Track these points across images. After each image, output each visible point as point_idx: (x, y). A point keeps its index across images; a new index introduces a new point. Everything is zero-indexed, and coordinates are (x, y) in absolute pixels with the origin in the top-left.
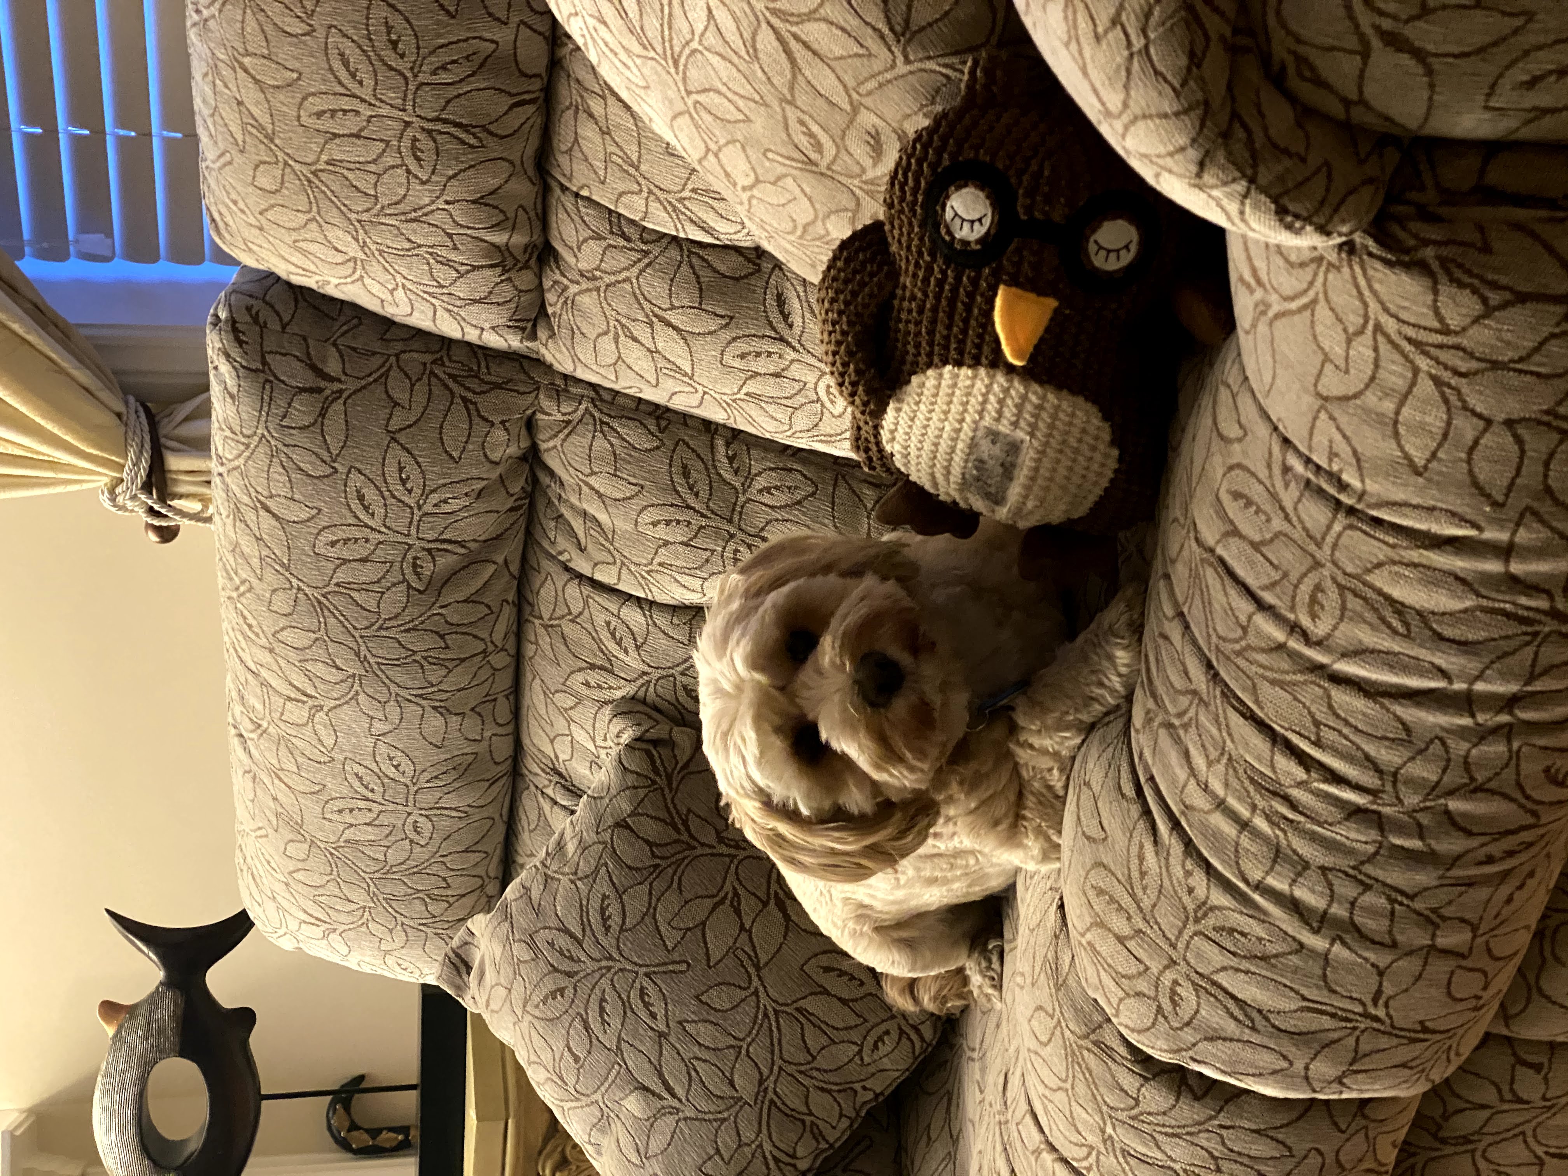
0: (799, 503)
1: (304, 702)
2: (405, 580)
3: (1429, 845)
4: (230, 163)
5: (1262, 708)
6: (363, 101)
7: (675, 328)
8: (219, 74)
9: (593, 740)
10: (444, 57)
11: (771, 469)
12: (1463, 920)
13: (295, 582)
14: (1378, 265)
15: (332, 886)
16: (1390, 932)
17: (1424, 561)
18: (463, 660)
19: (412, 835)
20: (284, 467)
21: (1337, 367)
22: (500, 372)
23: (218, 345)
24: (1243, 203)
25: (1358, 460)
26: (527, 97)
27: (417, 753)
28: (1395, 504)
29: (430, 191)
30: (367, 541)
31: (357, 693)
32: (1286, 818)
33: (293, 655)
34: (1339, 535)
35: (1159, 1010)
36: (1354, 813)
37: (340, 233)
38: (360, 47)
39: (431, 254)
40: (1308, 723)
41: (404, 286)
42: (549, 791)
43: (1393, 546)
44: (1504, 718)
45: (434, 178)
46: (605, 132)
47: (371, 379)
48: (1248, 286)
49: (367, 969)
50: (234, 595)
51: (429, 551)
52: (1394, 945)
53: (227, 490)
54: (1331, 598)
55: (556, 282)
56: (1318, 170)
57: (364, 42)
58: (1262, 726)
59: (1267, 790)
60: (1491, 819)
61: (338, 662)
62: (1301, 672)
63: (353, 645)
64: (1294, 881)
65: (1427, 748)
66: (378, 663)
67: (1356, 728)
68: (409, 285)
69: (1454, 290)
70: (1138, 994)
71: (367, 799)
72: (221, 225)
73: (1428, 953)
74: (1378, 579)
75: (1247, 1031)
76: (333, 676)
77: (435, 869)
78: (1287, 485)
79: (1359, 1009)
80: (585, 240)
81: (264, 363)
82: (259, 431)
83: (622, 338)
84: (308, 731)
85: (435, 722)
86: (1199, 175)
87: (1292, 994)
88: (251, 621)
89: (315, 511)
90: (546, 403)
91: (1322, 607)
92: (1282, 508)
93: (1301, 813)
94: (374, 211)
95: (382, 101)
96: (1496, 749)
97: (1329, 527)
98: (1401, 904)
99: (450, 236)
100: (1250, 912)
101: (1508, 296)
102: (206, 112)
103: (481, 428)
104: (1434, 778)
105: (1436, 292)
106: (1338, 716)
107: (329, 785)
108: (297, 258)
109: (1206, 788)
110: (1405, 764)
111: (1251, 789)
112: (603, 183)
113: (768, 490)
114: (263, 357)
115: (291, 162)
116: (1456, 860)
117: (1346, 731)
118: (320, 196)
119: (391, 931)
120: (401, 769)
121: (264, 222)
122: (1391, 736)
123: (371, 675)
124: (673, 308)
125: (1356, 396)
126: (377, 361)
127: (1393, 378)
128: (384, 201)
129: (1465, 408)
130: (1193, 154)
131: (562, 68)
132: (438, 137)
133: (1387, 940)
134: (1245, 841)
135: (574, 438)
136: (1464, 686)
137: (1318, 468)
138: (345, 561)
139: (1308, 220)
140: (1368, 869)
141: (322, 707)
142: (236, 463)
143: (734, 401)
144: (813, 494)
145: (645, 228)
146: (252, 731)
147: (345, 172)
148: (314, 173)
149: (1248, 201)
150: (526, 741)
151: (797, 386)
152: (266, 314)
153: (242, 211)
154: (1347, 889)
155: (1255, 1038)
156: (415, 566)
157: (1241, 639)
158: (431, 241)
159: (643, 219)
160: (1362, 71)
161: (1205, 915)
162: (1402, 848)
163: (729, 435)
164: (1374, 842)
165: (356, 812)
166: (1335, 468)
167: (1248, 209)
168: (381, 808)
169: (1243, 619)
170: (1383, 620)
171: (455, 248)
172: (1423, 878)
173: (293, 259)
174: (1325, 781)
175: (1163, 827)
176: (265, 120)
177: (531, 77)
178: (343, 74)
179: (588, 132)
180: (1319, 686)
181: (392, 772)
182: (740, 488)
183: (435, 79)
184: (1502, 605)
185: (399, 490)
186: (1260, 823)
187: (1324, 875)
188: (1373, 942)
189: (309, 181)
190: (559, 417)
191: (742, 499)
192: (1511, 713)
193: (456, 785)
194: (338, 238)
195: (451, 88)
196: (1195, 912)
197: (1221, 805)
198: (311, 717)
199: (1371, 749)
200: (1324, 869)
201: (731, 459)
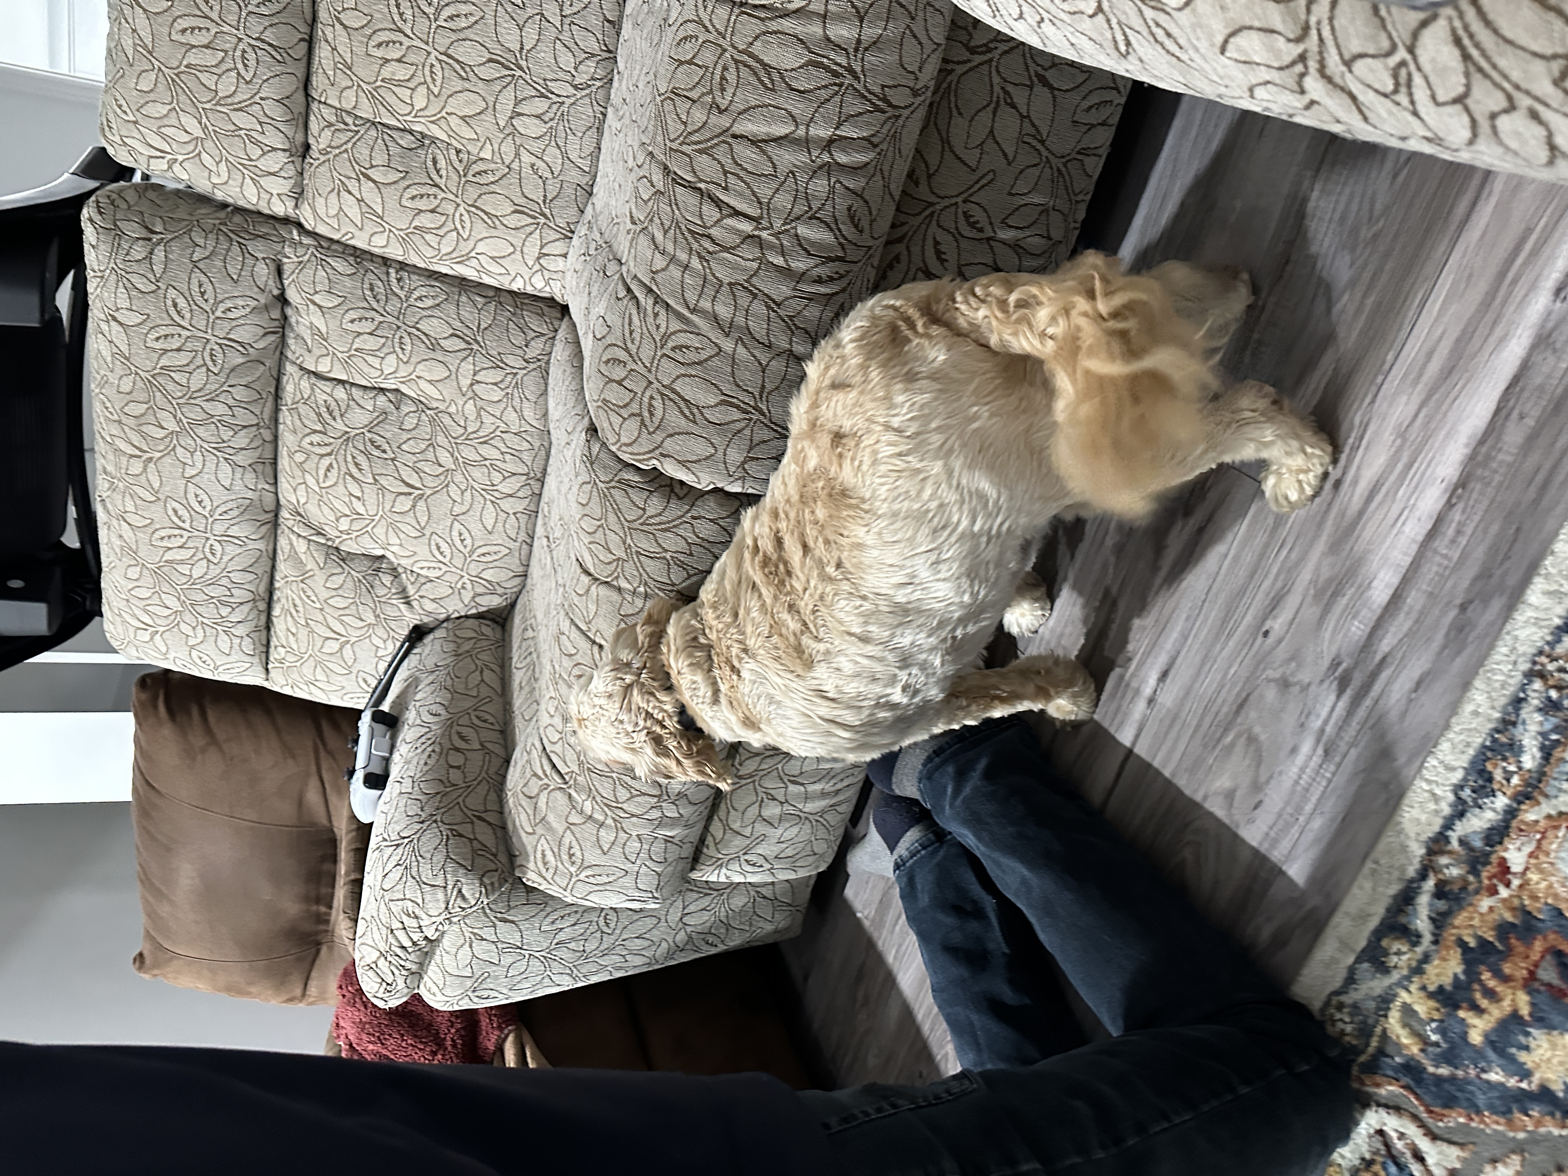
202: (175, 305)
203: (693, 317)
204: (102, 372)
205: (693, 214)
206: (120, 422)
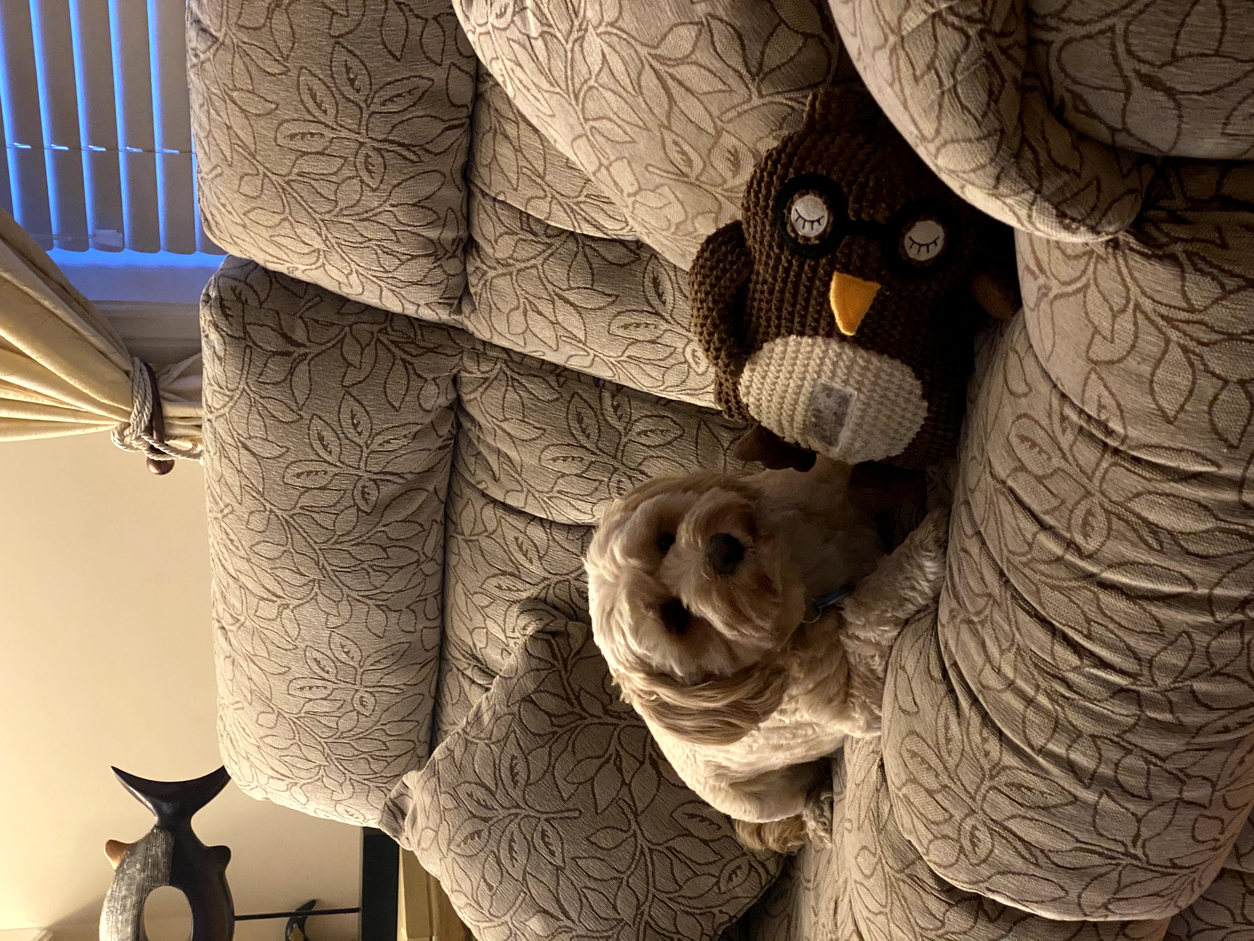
0: (670, 443)
1: (274, 602)
2: (355, 504)
3: (1178, 718)
4: (220, 175)
5: (1044, 608)
6: (327, 126)
7: (572, 304)
8: (213, 105)
9: (504, 631)
10: (391, 91)
11: (647, 416)
12: (1205, 778)
13: (268, 506)
14: (1137, 257)
15: (294, 748)
16: (1147, 788)
17: (1173, 491)
18: (401, 568)
19: (359, 708)
20: (260, 415)
21: (1104, 338)
22: (433, 339)
23: (209, 318)
24: (1030, 209)
25: (1122, 411)
26: (456, 122)
27: (363, 642)
28: (1151, 446)
29: (380, 197)
30: (326, 473)
31: (316, 594)
32: (1063, 696)
33: (265, 564)
34: (1106, 471)
35: (962, 849)
36: (1118, 692)
37: (307, 230)
38: (325, 84)
39: (378, 246)
40: (1081, 620)
41: (357, 272)
42: (468, 673)
43: (1149, 480)
44: (1238, 617)
45: (382, 186)
46: (518, 150)
47: (329, 345)
48: (1033, 273)
49: (321, 815)
50: (220, 516)
51: (374, 481)
52: (1150, 798)
53: (215, 432)
54: (1100, 521)
55: (477, 268)
56: (1090, 183)
57: (328, 80)
58: (1044, 622)
59: (1048, 673)
60: (1228, 697)
61: (302, 569)
62: (1075, 579)
63: (313, 556)
64: (1070, 746)
65: (1177, 639)
66: (333, 571)
67: (1119, 624)
68: (361, 270)
69: (1198, 277)
70: (945, 837)
71: (324, 679)
72: (212, 223)
73: (1177, 805)
74: (1137, 506)
75: (1032, 866)
76: (298, 580)
77: (377, 735)
78: (1064, 431)
79: (1122, 850)
80: (501, 236)
81: (246, 332)
82: (241, 386)
83: (530, 313)
84: (277, 625)
85: (378, 617)
86: (996, 187)
87: (1069, 837)
88: (232, 536)
89: (284, 450)
90: (469, 364)
91: (1093, 528)
92: (1060, 449)
93: (1075, 692)
94: (334, 213)
95: (341, 126)
96: (1231, 642)
97: (1098, 465)
98: (1155, 765)
99: (394, 232)
100: (1035, 771)
101: (1242, 282)
102: (202, 135)
103: (416, 383)
104: (1182, 664)
105: (1183, 279)
106: (1105, 615)
107: (293, 668)
108: (272, 250)
109: (998, 671)
110: (1159, 653)
111: (1035, 673)
112: (516, 190)
113: (645, 433)
114: (244, 328)
115: (270, 175)
116: (1199, 730)
117: (1111, 626)
118: (292, 201)
119: (341, 785)
120: (351, 655)
121: (247, 221)
122: (1147, 630)
123: (327, 579)
124: (570, 288)
125: (1120, 361)
126: (335, 330)
127: (1150, 347)
128: (341, 204)
129: (1207, 370)
130: (992, 170)
131: (484, 99)
132: (386, 154)
133: (1145, 795)
134: (1030, 714)
135: (491, 392)
136: (1206, 591)
137: (1089, 417)
138: (308, 489)
139: (1082, 222)
140: (1129, 736)
141: (288, 605)
142: (222, 411)
143: (619, 362)
144: (681, 436)
145: (549, 225)
146: (233, 625)
147: (312, 182)
148: (287, 183)
149: (1034, 207)
150: (450, 632)
151: (669, 350)
152: (247, 293)
153: (230, 213)
154: (1113, 754)
155: (1039, 873)
156: (363, 493)
157: (1027, 553)
158: (379, 236)
159: (547, 219)
160: (1125, 105)
161: (998, 773)
162: (1157, 720)
163: (614, 389)
164: (1134, 715)
165: (314, 689)
166: (1103, 417)
167: (1034, 214)
168: (335, 686)
169: (1029, 537)
170: (1141, 538)
171: (398, 241)
172: (1173, 744)
173: (270, 251)
174: (1095, 666)
175: (964, 703)
176: (249, 141)
177: (460, 106)
178: (310, 104)
179: (505, 150)
180: (1090, 591)
181: (343, 657)
182: (623, 431)
183: (384, 109)
184: (1236, 527)
185: (352, 433)
186: (1042, 700)
187: (1094, 741)
188: (1133, 795)
189: (283, 189)
190: (479, 375)
191: (624, 440)
192: (1243, 613)
193: (394, 668)
194: (305, 234)
195: (396, 116)
196: (991, 771)
197: (1011, 685)
198: (280, 614)
199: (1132, 641)
200: (1093, 737)
201: (616, 408)
202: (321, 439)
203: (1040, 759)
204: (228, 501)
205: (1041, 648)
206: (248, 560)
